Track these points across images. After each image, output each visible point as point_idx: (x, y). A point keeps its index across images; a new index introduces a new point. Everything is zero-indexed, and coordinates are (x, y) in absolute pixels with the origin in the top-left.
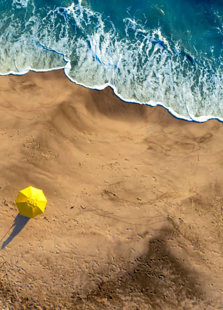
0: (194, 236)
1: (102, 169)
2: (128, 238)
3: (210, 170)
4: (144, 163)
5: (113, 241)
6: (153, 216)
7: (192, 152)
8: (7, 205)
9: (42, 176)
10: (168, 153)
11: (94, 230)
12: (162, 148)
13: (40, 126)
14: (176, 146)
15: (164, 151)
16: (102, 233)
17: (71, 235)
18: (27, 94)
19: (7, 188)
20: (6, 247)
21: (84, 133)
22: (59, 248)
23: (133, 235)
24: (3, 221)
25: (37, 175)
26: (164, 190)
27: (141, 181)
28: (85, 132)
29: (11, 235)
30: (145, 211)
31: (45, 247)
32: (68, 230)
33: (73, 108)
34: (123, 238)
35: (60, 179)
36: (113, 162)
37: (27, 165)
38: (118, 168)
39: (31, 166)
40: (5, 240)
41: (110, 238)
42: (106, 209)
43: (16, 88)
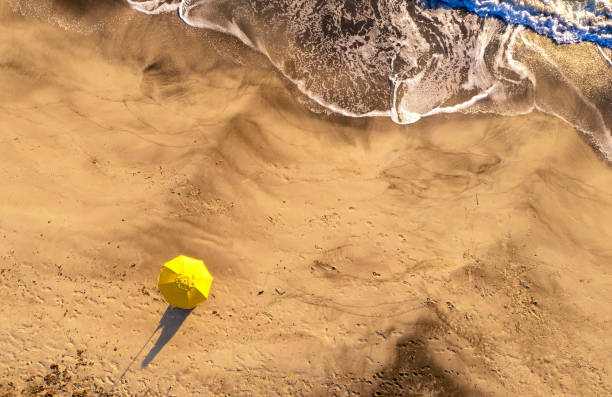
0: (474, 331)
1: (311, 226)
2: (361, 340)
3: (498, 218)
4: (383, 212)
5: (334, 346)
6: (402, 300)
7: (467, 189)
8: (147, 294)
9: (205, 242)
10: (424, 193)
11: (302, 330)
12: (413, 185)
13: (199, 158)
14: (437, 181)
15: (417, 191)
16: (313, 333)
17: (262, 339)
18: (173, 105)
19: (146, 265)
20: (150, 365)
21: (276, 166)
22: (242, 362)
23: (369, 333)
24: (141, 320)
25: (197, 241)
26: (419, 256)
27: (378, 244)
28: (278, 164)
29: (156, 344)
30: (388, 293)
31: (216, 362)
32: (256, 330)
33: (255, 124)
34: (351, 341)
35: (237, 246)
36: (328, 212)
37: (180, 225)
38: (338, 223)
39: (187, 226)
40: (146, 352)
41: (328, 340)
42: (319, 293)
43: (153, 95)
